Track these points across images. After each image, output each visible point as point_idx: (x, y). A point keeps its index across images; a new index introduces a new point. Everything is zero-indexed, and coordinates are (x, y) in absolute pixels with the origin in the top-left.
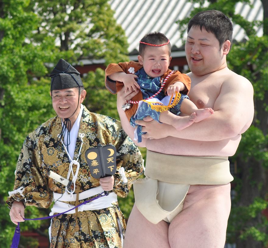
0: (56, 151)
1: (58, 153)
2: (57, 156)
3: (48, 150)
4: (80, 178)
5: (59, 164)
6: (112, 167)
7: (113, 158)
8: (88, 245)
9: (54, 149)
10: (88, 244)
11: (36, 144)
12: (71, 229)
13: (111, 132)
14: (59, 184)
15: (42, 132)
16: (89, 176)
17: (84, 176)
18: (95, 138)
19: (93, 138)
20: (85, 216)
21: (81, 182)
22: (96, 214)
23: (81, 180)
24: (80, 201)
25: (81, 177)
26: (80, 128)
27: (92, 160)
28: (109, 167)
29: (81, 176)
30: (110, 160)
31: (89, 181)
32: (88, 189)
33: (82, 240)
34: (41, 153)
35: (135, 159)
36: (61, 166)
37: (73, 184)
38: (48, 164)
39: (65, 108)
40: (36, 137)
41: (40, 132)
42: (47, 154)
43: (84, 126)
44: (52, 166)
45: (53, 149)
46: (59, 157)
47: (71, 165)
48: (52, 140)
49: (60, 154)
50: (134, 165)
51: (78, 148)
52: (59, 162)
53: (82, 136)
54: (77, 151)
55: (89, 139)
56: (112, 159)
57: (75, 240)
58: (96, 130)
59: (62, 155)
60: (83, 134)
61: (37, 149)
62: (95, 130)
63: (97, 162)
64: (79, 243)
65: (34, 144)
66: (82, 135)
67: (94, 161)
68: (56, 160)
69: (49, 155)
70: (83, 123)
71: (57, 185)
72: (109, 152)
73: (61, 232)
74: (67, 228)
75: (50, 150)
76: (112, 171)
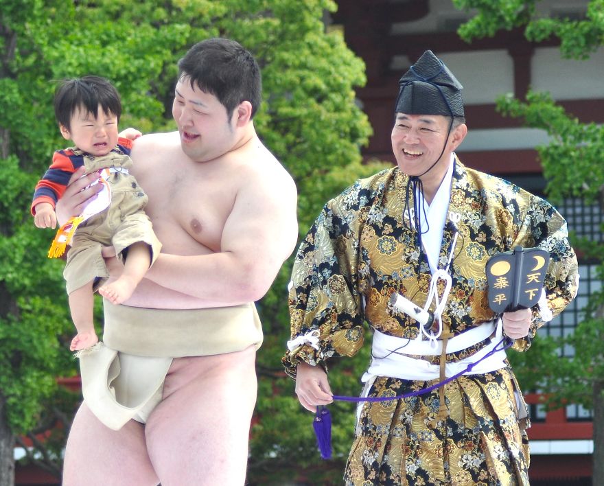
0: (400, 246)
1: (405, 250)
2: (404, 258)
3: (380, 241)
4: (451, 307)
5: (408, 275)
6: (534, 292)
7: (539, 274)
8: (463, 447)
9: (395, 240)
10: (462, 445)
11: (346, 224)
12: (426, 413)
13: (511, 213)
14: (403, 317)
15: (364, 199)
16: (469, 305)
17: (460, 305)
18: (481, 224)
19: (476, 223)
20: (454, 386)
21: (451, 317)
22: (480, 383)
23: (453, 312)
24: (447, 355)
25: (454, 306)
26: (451, 202)
27: (498, 277)
28: (527, 292)
29: (453, 303)
30: (533, 277)
31: (468, 315)
32: (463, 331)
33: (448, 438)
34: (359, 245)
35: (563, 272)
36: (412, 279)
37: (437, 321)
38: (380, 272)
39: (412, 153)
40: (347, 210)
41: (359, 199)
42: (379, 249)
43: (459, 198)
44: (390, 277)
45: (391, 240)
46: (408, 259)
47: (434, 279)
48: (388, 220)
49: (409, 252)
50: (560, 284)
51: (448, 245)
52: (407, 270)
53: (456, 220)
54: (446, 249)
55: (469, 226)
56: (538, 276)
57: (433, 435)
58: (484, 208)
59: (415, 256)
60: (457, 214)
61: (352, 236)
62: (481, 209)
63: (506, 280)
64: (441, 443)
65: (343, 224)
66: (455, 216)
67: (501, 278)
68: (401, 264)
69: (382, 252)
70: (457, 190)
71: (398, 318)
72: (535, 262)
73: (401, 417)
74: (416, 410)
75: (386, 242)
76: (531, 298)
